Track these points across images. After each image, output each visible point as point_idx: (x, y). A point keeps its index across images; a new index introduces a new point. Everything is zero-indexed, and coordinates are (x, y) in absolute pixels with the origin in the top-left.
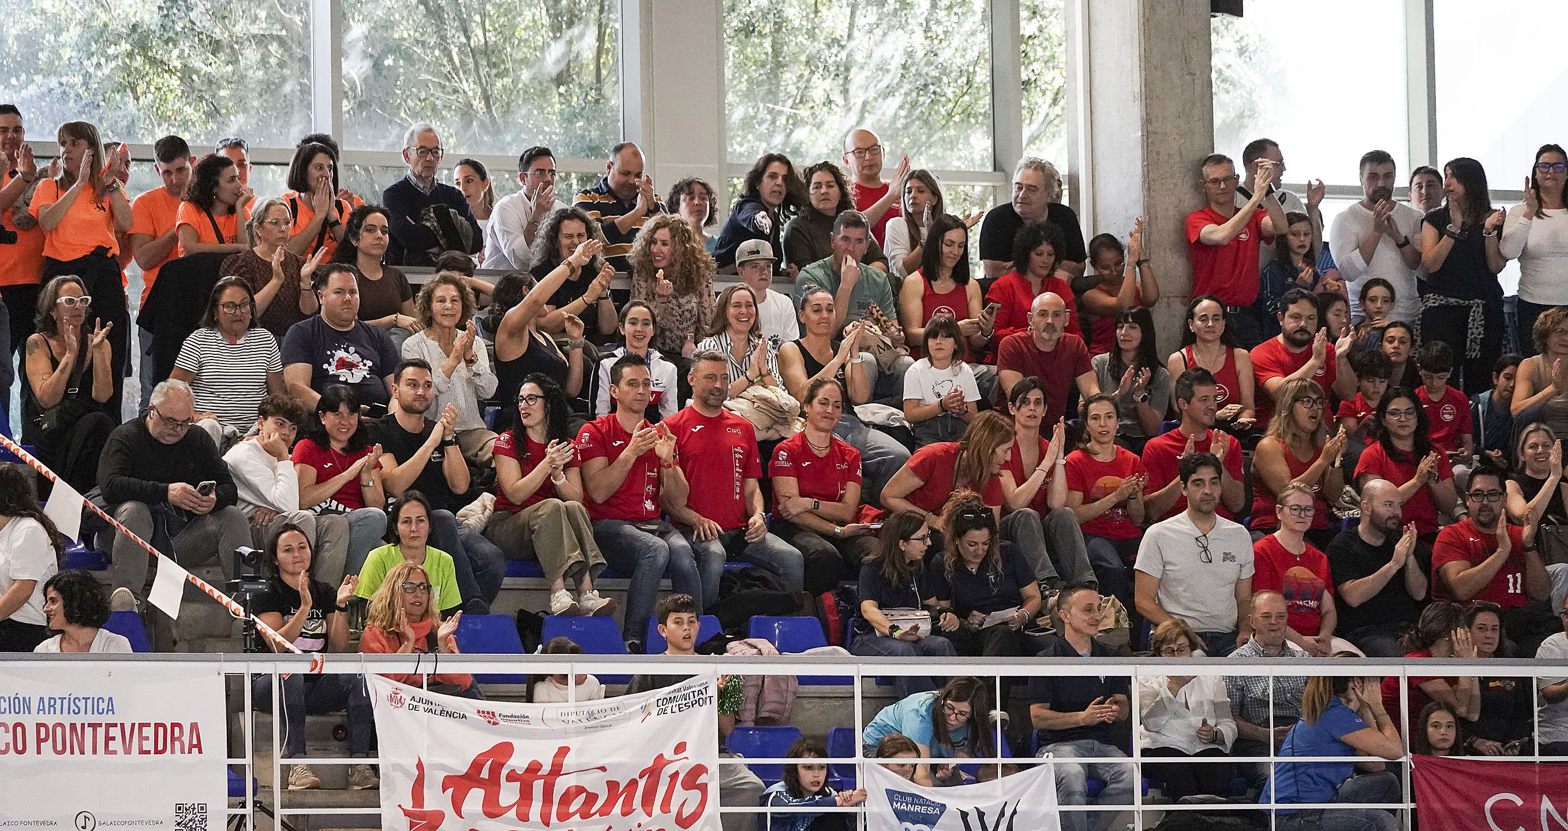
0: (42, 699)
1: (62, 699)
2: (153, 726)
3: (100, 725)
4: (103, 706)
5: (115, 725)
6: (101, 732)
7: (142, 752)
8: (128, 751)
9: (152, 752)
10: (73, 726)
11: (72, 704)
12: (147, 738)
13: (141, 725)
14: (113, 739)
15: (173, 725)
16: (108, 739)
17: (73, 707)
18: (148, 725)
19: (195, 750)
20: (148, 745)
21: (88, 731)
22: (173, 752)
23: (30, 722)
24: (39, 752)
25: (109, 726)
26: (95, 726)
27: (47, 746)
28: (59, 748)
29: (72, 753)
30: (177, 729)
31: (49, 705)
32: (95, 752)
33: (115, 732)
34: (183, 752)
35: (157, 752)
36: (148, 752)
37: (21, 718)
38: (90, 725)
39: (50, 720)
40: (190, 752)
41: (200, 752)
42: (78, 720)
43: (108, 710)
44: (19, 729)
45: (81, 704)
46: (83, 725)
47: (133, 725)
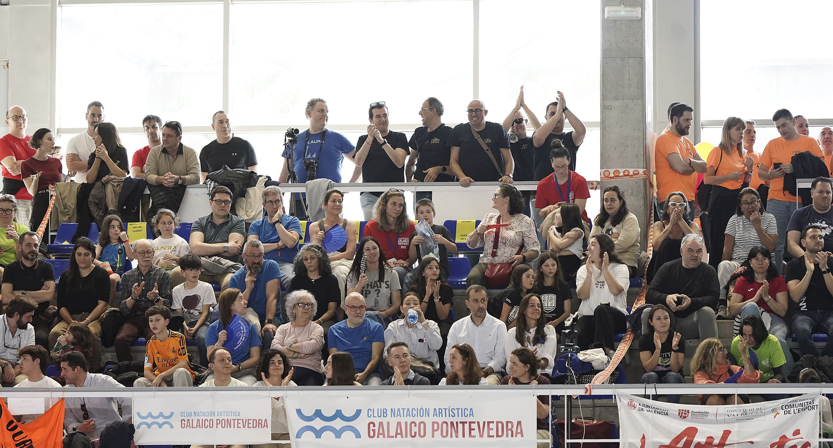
0: (435, 409)
1: (445, 409)
2: (495, 422)
3: (466, 422)
4: (467, 412)
5: (474, 422)
6: (467, 426)
7: (489, 436)
8: (481, 436)
9: (495, 436)
10: (452, 423)
11: (451, 412)
12: (492, 429)
13: (489, 423)
14: (474, 429)
15: (507, 423)
16: (471, 429)
17: (451, 413)
18: (493, 422)
19: (519, 435)
20: (493, 433)
21: (460, 426)
22: (507, 436)
23: (429, 421)
24: (433, 436)
25: (470, 423)
26: (463, 423)
27: (438, 434)
28: (444, 434)
29: (451, 437)
30: (510, 425)
31: (439, 412)
32: (464, 436)
33: (473, 426)
34: (512, 436)
35: (498, 436)
36: (493, 436)
37: (422, 419)
38: (461, 423)
39: (440, 420)
40: (516, 436)
41: (522, 436)
42: (454, 420)
43: (470, 415)
44: (422, 425)
45: (456, 412)
46: (457, 423)
47: (484, 422)
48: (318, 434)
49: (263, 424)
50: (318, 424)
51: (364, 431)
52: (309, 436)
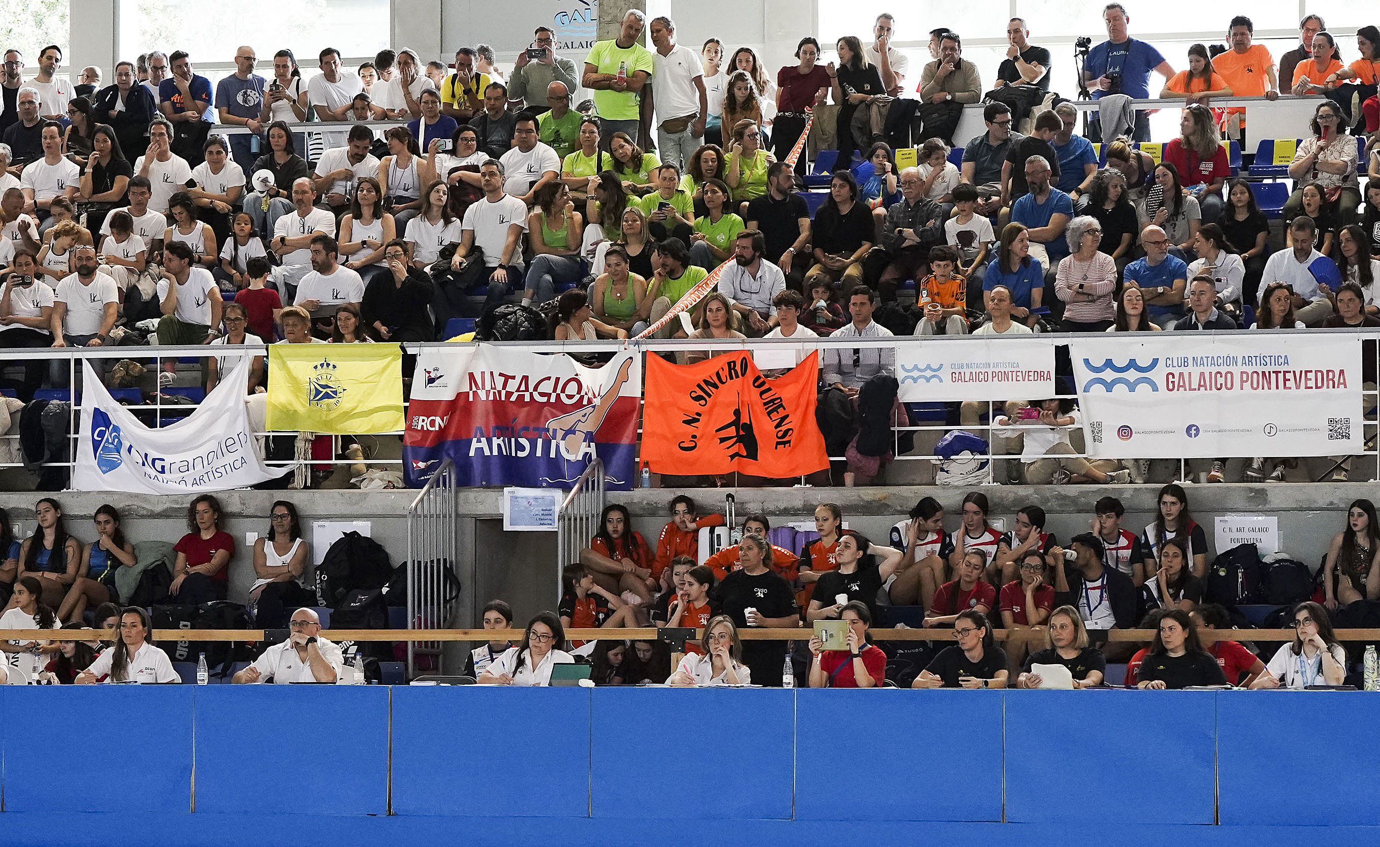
0: (1244, 357)
1: (1256, 357)
2: (1314, 372)
3: (1280, 372)
4: (1282, 360)
5: (1290, 372)
6: (1281, 376)
7: (1307, 388)
8: (1298, 387)
9: (1314, 387)
10: (1264, 373)
11: (1263, 360)
12: (1310, 379)
13: (1306, 372)
14: (1289, 380)
15: (1328, 371)
16: (1285, 380)
17: (1263, 361)
18: (1311, 371)
19: (1342, 386)
20: (1311, 383)
21: (1273, 376)
22: (1328, 387)
23: (1236, 370)
24: (1242, 389)
25: (1285, 372)
26: (1277, 373)
27: (1247, 385)
28: (1255, 386)
29: (1263, 389)
30: (1330, 374)
31: (1248, 360)
32: (1277, 388)
33: (1288, 376)
34: (1334, 387)
35: (1317, 387)
36: (1312, 388)
37: (1230, 369)
38: (1273, 372)
39: (1250, 369)
40: (1338, 387)
41: (1345, 387)
42: (1266, 369)
43: (1285, 363)
44: (1229, 375)
45: (1268, 360)
46: (1269, 372)
47: (1301, 372)
48: (1109, 387)
49: (1045, 376)
50: (1109, 375)
51: (1161, 383)
52: (1098, 389)
